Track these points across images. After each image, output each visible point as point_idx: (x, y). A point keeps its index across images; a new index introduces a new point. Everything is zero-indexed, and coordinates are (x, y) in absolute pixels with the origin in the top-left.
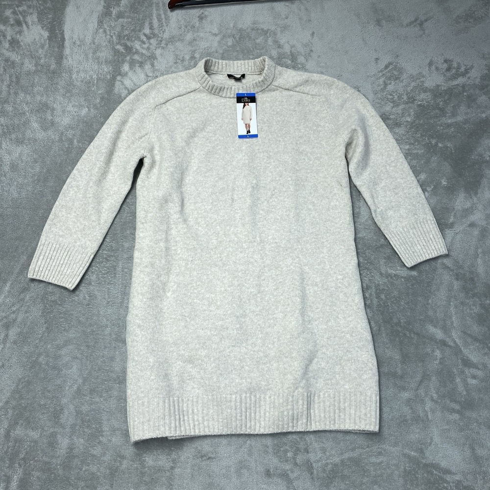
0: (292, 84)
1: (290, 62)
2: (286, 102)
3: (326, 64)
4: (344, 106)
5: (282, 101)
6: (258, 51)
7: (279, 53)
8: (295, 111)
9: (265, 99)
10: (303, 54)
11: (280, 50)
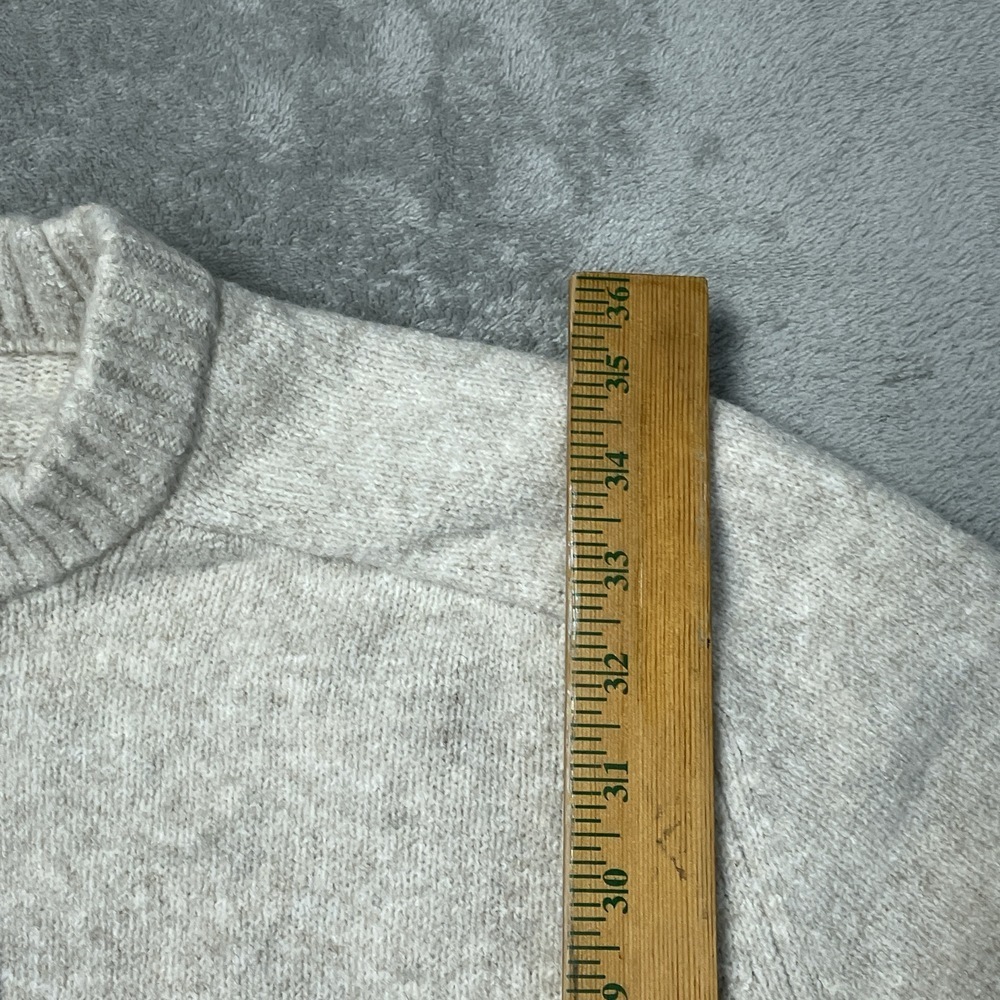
0: (387, 513)
1: (412, 210)
2: (316, 707)
3: (773, 228)
4: (935, 771)
5: (276, 701)
6: (117, 82)
7: (314, 110)
8: (396, 820)
9: (101, 657)
10: (552, 124)
11: (338, 81)
